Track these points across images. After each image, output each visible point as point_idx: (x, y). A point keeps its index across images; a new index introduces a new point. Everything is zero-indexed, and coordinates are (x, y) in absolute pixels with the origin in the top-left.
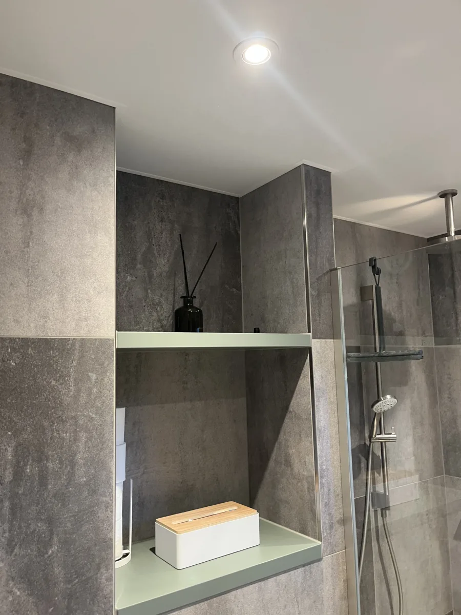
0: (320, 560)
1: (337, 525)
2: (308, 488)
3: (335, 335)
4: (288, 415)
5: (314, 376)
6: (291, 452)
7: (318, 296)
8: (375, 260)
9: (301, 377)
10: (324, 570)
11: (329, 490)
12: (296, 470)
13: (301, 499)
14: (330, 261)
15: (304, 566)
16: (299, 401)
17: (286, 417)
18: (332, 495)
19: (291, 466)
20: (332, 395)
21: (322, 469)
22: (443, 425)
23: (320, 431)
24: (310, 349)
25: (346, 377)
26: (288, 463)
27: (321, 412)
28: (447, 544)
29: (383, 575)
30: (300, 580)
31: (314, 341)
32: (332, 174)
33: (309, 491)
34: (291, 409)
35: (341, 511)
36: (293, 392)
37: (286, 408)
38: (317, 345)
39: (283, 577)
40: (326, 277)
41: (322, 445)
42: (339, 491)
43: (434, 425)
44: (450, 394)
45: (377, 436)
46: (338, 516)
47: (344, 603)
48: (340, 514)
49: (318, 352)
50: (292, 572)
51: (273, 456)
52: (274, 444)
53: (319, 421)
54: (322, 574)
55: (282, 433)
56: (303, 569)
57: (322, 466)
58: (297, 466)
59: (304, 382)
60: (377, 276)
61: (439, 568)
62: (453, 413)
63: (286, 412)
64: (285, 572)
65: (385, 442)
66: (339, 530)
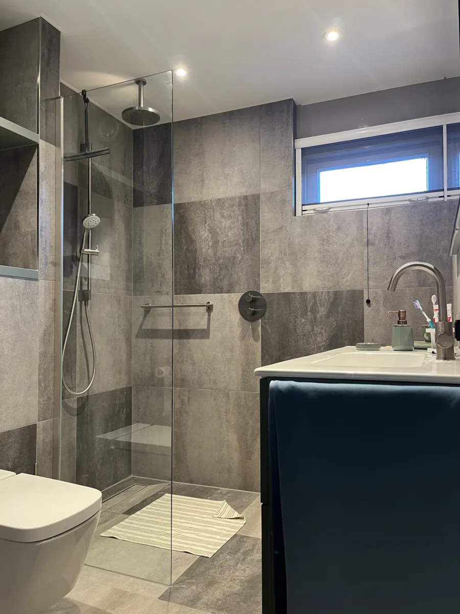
0: (37, 280)
1: (51, 265)
2: (32, 239)
3: (56, 143)
4: (19, 194)
5: (40, 164)
6: (19, 219)
7: (46, 111)
8: (86, 92)
9: (30, 165)
10: (40, 288)
11: (46, 241)
12: (23, 230)
13: (25, 248)
14: (56, 91)
15: (26, 279)
16: (28, 182)
17: (17, 196)
18: (48, 244)
19: (19, 228)
20: (52, 182)
21: (42, 227)
22: (134, 262)
23: (42, 201)
24: (38, 145)
25: (63, 171)
26: (17, 227)
27: (44, 190)
28: (130, 341)
29: (83, 346)
30: (22, 286)
31: (40, 140)
32: (61, 33)
33: (32, 241)
34: (21, 189)
35: (54, 257)
36: (23, 177)
37: (16, 190)
38: (42, 144)
39: (10, 280)
40: (53, 102)
41: (43, 210)
42: (53, 244)
43: (128, 261)
44: (140, 241)
45: (86, 250)
46: (51, 258)
47: (52, 313)
48: (53, 259)
49: (43, 149)
50: (17, 280)
51: (5, 225)
52: (7, 216)
53: (42, 195)
54: (38, 289)
55: (13, 208)
56: (25, 281)
57: (42, 224)
58: (24, 228)
59: (32, 169)
60: (86, 104)
61: (124, 355)
62: (141, 253)
63: (17, 192)
64: (12, 277)
65: (91, 255)
66: (51, 269)
